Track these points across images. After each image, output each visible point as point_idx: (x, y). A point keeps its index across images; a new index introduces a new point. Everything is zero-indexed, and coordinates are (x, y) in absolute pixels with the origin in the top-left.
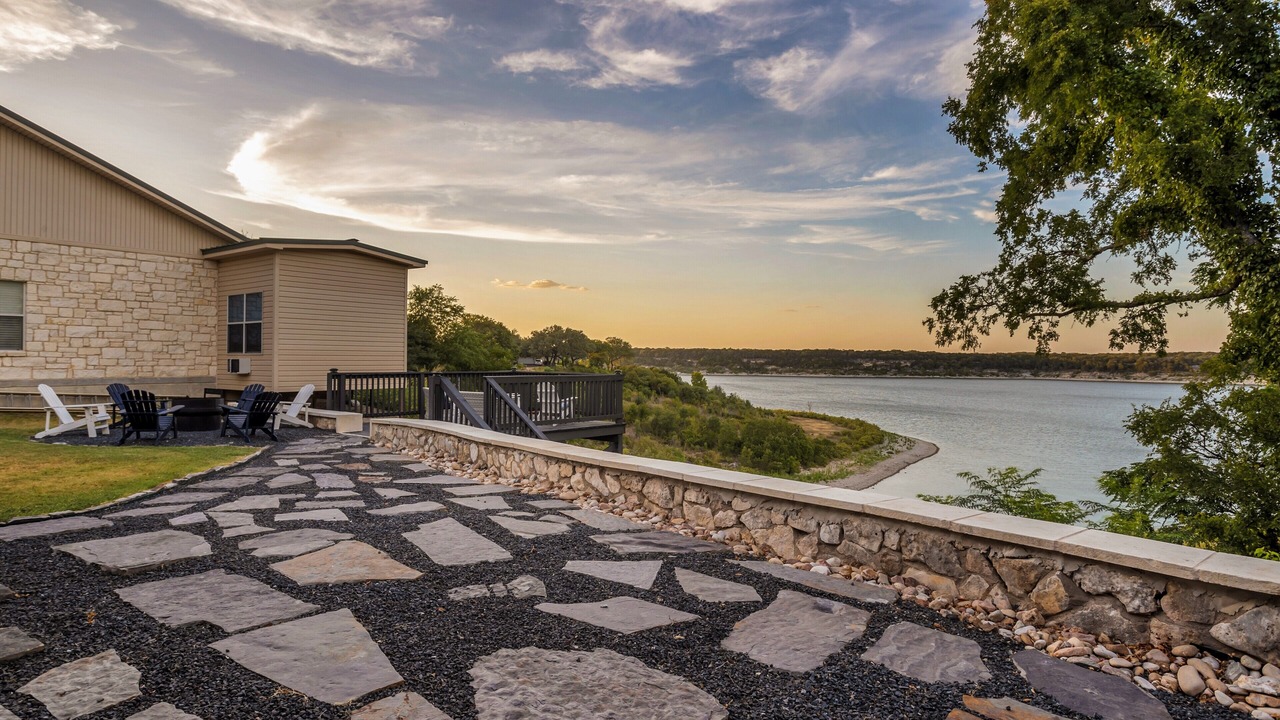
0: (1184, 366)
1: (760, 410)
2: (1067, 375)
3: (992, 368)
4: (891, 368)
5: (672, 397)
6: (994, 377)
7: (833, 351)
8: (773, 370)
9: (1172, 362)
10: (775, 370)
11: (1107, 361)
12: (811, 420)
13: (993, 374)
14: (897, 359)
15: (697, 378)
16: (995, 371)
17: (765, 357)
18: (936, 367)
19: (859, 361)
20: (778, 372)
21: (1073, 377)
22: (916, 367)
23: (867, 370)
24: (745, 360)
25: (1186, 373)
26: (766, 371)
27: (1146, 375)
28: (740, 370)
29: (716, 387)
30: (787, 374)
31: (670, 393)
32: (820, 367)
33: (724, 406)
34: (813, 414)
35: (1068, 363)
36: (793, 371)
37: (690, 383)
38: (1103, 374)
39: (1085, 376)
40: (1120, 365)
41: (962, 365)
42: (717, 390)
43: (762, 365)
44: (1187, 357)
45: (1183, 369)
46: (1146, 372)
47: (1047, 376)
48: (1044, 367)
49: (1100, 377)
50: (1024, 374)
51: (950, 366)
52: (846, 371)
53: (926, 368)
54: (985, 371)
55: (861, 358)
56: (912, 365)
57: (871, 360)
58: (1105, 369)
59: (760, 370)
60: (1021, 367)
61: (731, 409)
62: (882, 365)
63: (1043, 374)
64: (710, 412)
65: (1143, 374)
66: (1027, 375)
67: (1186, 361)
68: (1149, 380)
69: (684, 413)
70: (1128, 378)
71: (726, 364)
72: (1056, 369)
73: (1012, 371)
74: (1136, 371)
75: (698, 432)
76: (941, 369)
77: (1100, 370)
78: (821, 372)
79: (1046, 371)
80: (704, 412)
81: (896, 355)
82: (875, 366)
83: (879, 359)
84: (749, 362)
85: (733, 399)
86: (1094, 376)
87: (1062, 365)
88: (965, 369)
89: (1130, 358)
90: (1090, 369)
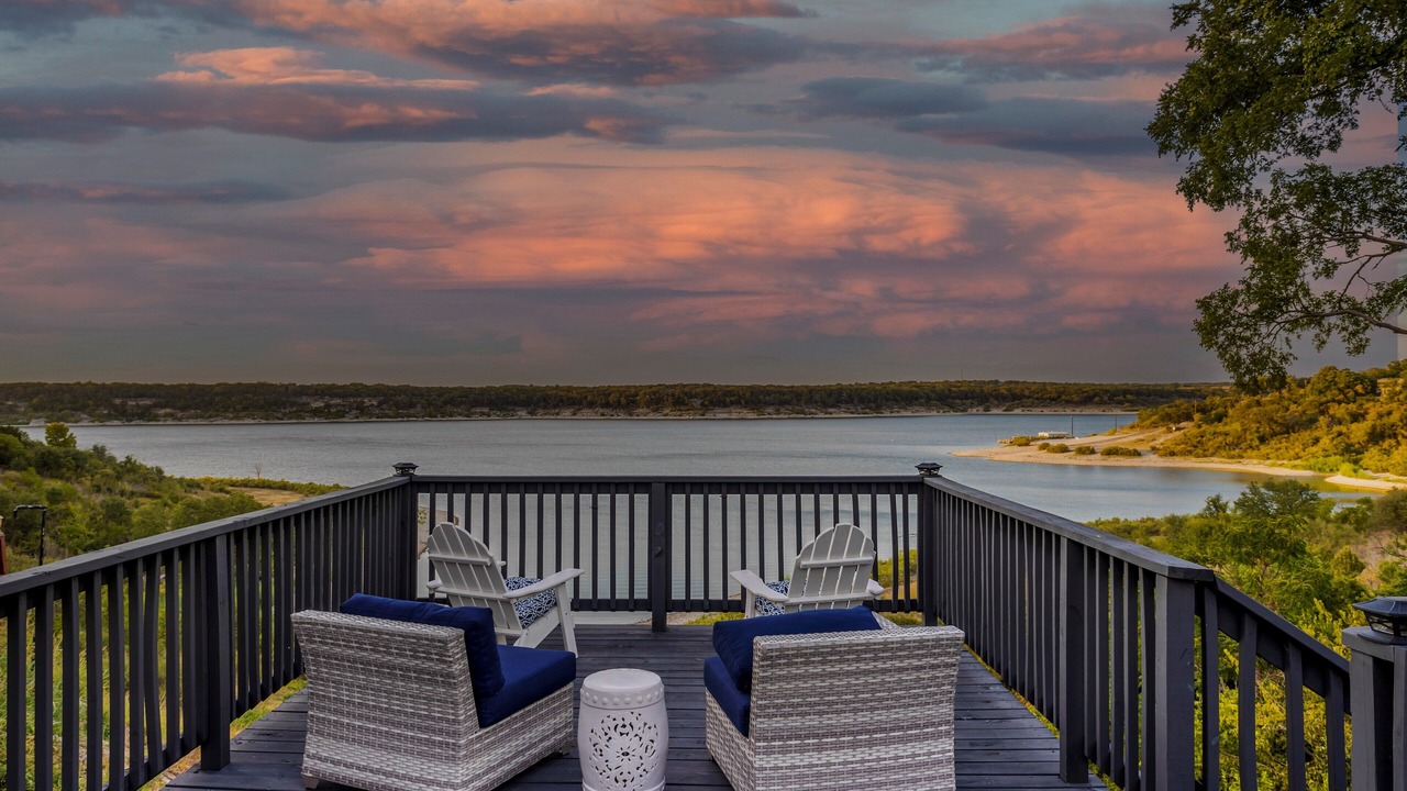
0: (684, 400)
1: (181, 481)
2: (567, 413)
3: (482, 405)
4: (351, 409)
5: (18, 468)
6: (485, 417)
7: (263, 385)
8: (166, 415)
9: (673, 395)
10: (171, 415)
11: (610, 394)
12: (265, 491)
13: (483, 414)
14: (360, 396)
15: (57, 433)
16: (486, 410)
17: (153, 396)
18: (412, 405)
19: (304, 399)
20: (175, 418)
21: (574, 415)
22: (384, 406)
23: (316, 412)
24: (118, 401)
25: (687, 407)
26: (156, 418)
27: (648, 410)
28: (110, 417)
29: (95, 448)
30: (192, 422)
31: (13, 462)
32: (245, 409)
33: (119, 477)
34: (264, 482)
35: (569, 399)
36: (202, 417)
37: (45, 443)
38: (605, 411)
39: (586, 413)
40: (623, 400)
41: (445, 403)
42: (99, 451)
43: (148, 408)
44: (687, 390)
45: (683, 403)
46: (648, 407)
47: (546, 414)
48: (542, 404)
49: (603, 415)
50: (519, 413)
51: (430, 404)
52: (285, 415)
53: (398, 408)
54: (473, 410)
55: (306, 395)
56: (380, 404)
57: (322, 398)
58: (607, 405)
59: (145, 416)
60: (515, 404)
61: (135, 482)
62: (338, 405)
63: (541, 411)
64: (98, 489)
65: (645, 410)
66: (523, 413)
67: (685, 393)
68: (651, 416)
69: (54, 496)
70: (631, 415)
71: (83, 408)
72: (555, 407)
73: (505, 409)
74: (638, 407)
75: (89, 526)
76: (419, 408)
77: (603, 406)
78: (247, 416)
79: (545, 408)
80: (85, 491)
81: (358, 391)
82: (328, 406)
83: (333, 396)
84: (124, 405)
85: (130, 467)
86: (596, 413)
87: (562, 401)
88: (449, 408)
89: (633, 391)
90: (591, 405)
